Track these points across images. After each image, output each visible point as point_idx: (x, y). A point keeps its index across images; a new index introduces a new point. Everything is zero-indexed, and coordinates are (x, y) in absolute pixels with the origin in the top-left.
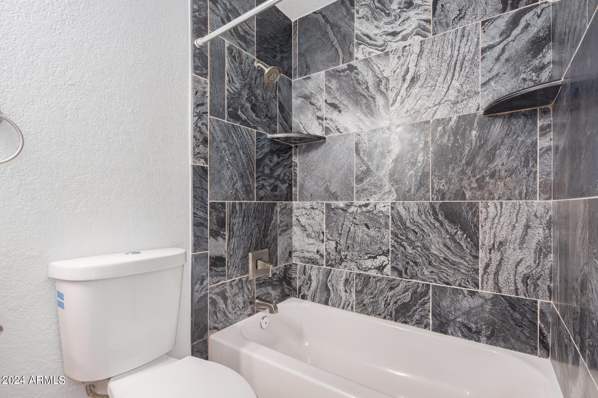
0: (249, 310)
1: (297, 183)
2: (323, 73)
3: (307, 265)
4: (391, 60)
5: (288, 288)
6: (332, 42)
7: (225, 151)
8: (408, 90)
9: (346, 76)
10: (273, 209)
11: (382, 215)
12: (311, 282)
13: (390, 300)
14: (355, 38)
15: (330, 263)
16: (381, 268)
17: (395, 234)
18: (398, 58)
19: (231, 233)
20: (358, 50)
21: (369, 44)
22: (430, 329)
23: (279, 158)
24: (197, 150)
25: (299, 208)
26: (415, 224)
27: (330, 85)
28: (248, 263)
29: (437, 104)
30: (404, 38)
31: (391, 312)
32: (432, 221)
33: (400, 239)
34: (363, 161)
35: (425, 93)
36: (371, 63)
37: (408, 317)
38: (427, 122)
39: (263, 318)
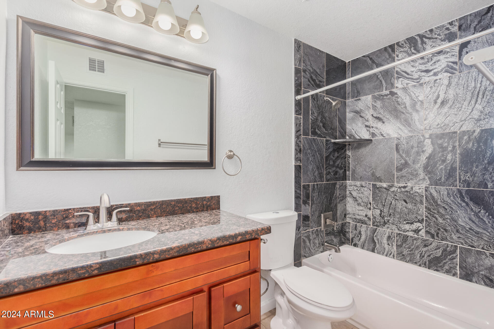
0: (321, 249)
1: (350, 169)
2: (370, 97)
3: (358, 224)
4: (425, 89)
5: (344, 238)
6: (377, 76)
7: (310, 154)
8: (439, 110)
9: (389, 99)
10: (335, 186)
11: (418, 194)
12: (360, 236)
13: (425, 254)
14: (395, 73)
15: (376, 224)
16: (417, 231)
17: (428, 209)
18: (430, 87)
19: (313, 202)
20: (398, 81)
21: (407, 78)
22: (457, 277)
23: (338, 153)
24: (297, 156)
25: (351, 186)
26: (445, 203)
27: (376, 105)
28: (321, 220)
29: (463, 121)
30: (435, 74)
31: (425, 262)
32: (459, 202)
33: (433, 212)
34: (402, 157)
35: (453, 112)
36: (408, 90)
37: (439, 267)
38: (455, 133)
39: (330, 255)
